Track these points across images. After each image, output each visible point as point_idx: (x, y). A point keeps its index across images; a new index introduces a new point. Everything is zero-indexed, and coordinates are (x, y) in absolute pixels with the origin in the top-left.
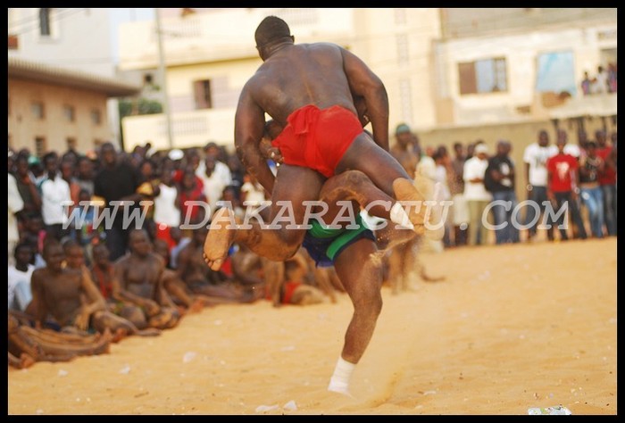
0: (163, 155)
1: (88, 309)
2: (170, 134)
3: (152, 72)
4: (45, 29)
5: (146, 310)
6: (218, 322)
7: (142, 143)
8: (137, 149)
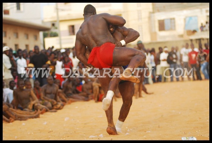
0: (58, 50)
1: (33, 103)
2: (60, 44)
3: (55, 23)
4: (18, 8)
5: (52, 103)
6: (77, 107)
7: (51, 46)
8: (49, 48)
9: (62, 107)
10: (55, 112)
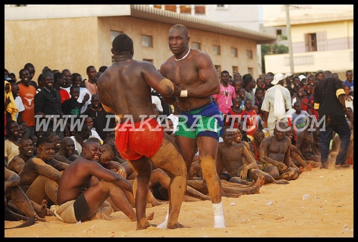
1: (247, 167)
9: (296, 175)
10: (287, 183)
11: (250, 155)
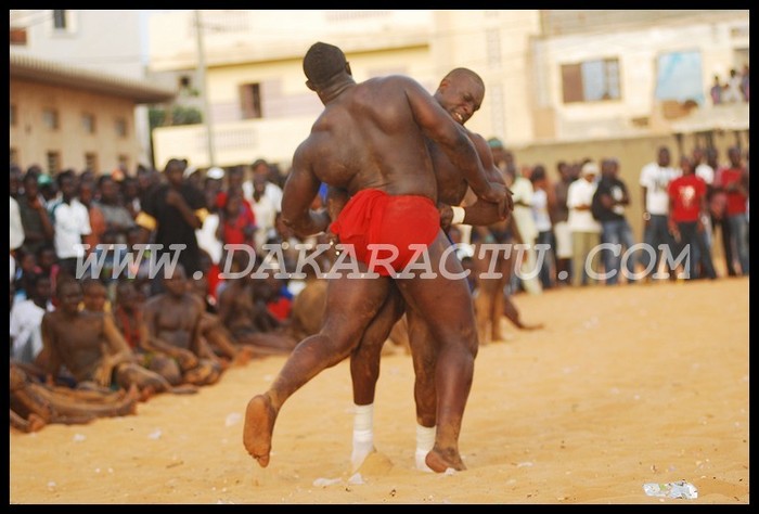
1: (111, 361)
2: (210, 149)
3: (190, 74)
4: (60, 21)
5: (181, 362)
9: (214, 377)
10: (193, 393)
11: (116, 335)
